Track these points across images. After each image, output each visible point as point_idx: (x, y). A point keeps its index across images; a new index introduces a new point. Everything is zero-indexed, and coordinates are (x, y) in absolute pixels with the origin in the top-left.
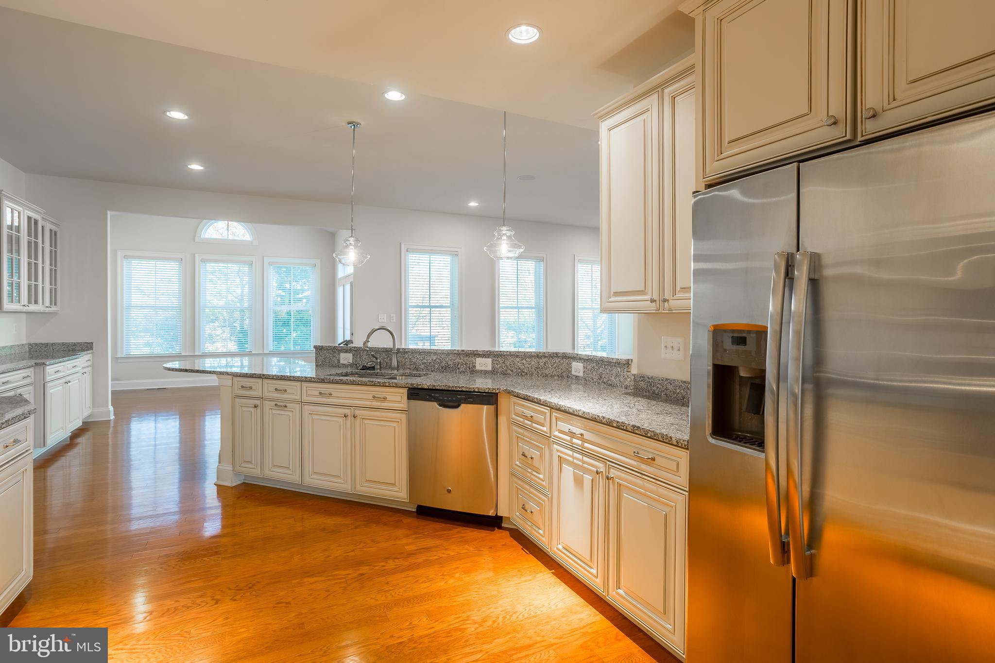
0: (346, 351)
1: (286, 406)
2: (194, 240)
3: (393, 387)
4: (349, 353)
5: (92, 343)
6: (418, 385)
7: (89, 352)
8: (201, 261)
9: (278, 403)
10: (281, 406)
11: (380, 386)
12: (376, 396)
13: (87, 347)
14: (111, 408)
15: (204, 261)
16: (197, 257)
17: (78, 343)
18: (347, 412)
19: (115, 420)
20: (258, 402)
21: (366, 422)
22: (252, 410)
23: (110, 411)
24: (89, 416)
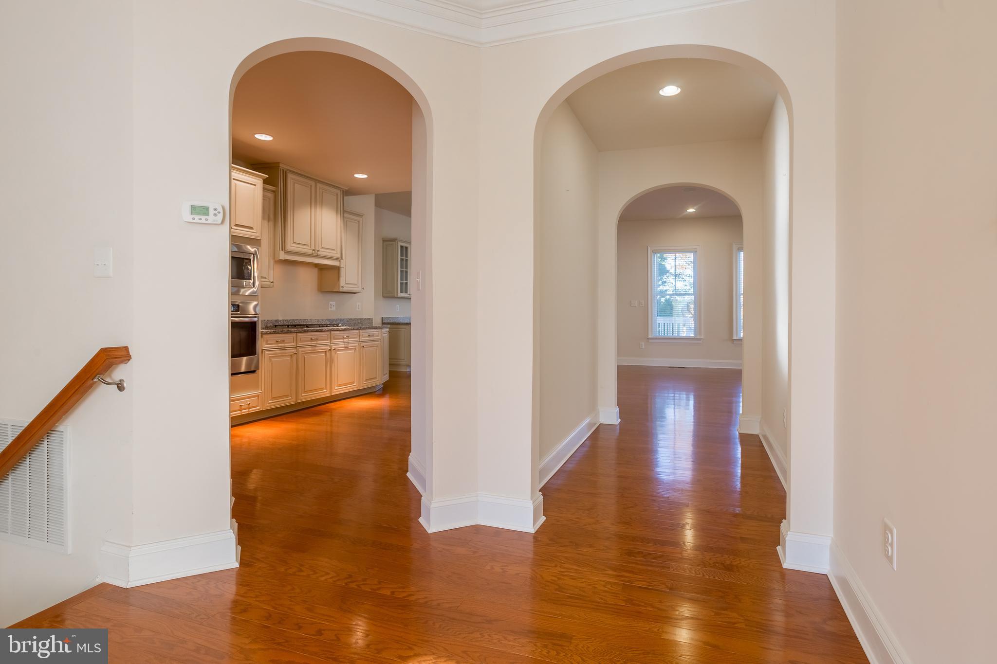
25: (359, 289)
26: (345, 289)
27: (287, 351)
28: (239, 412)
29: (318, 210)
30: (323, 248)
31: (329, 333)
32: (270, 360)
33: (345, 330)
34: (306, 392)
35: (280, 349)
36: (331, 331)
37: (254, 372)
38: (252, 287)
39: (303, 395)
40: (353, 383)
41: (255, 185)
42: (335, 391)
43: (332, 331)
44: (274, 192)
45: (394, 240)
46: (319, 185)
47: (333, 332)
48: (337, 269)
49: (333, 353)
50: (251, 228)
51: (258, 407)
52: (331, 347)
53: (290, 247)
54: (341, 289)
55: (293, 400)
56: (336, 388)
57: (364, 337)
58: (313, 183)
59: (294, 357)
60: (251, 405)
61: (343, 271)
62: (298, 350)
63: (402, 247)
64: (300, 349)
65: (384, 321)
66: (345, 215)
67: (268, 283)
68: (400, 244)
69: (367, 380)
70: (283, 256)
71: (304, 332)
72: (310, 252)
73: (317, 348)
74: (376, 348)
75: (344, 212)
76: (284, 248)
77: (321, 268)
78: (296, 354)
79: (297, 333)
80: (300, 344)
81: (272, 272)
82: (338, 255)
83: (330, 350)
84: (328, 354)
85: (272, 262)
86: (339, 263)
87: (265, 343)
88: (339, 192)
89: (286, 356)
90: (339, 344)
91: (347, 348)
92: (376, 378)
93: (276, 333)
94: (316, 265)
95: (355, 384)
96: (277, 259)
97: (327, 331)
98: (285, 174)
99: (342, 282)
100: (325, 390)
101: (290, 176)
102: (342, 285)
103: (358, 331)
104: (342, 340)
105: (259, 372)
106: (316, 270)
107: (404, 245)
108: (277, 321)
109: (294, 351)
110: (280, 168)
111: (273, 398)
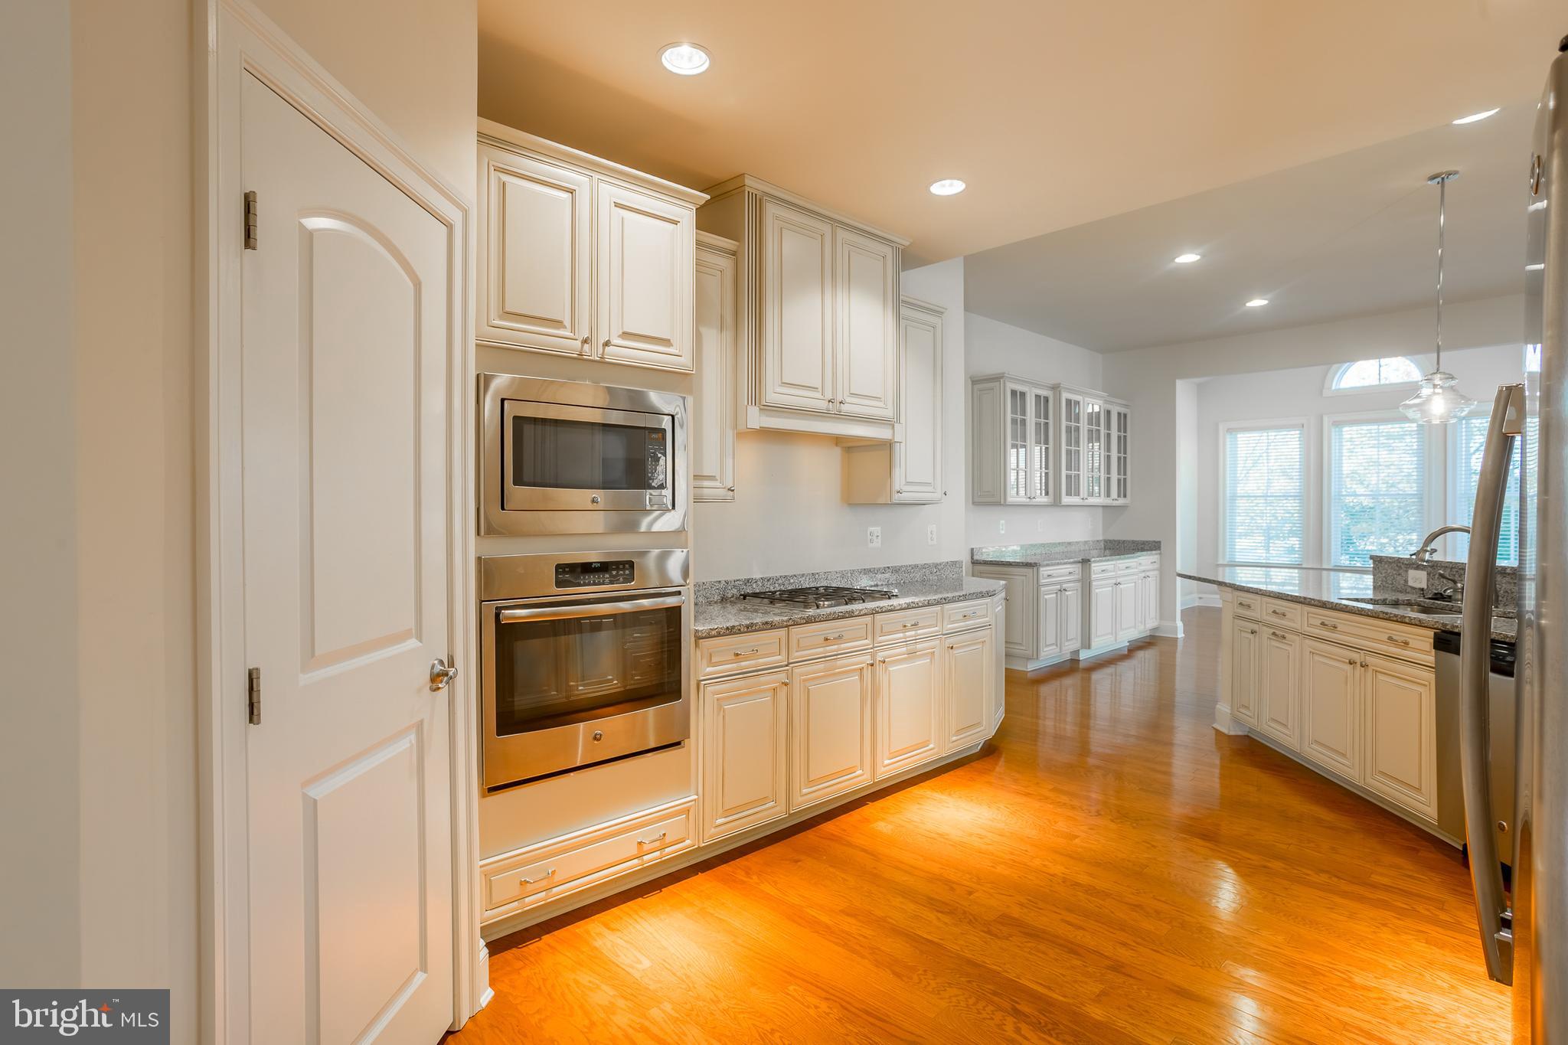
0: (1418, 567)
1: (1284, 637)
2: (1321, 393)
3: (1416, 625)
4: (1422, 570)
5: (1160, 542)
6: (1453, 627)
7: (1154, 552)
8: (1333, 424)
9: (1277, 632)
10: (1278, 636)
11: (1397, 621)
12: (1394, 637)
13: (1153, 546)
14: (1180, 624)
15: (1338, 424)
16: (1326, 419)
17: (1147, 542)
18: (1355, 656)
19: (1185, 638)
20: (1255, 627)
21: (1381, 677)
22: (1251, 636)
23: (1177, 627)
24: (1156, 629)
25: (938, 495)
26: (906, 497)
27: (762, 679)
28: (636, 861)
29: (839, 294)
30: (853, 394)
31: (868, 619)
32: (720, 707)
33: (909, 607)
34: (810, 782)
35: (744, 674)
36: (874, 612)
37: (678, 743)
38: (669, 510)
39: (805, 791)
40: (925, 744)
41: (675, 223)
42: (883, 769)
43: (878, 612)
44: (734, 253)
45: (997, 378)
46: (842, 234)
47: (878, 617)
48: (886, 447)
49: (879, 668)
50: (666, 342)
51: (688, 842)
52: (873, 656)
53: (774, 394)
54: (896, 498)
55: (778, 808)
56: (887, 762)
57: (954, 622)
58: (826, 229)
59: (782, 693)
60: (669, 839)
61: (899, 451)
62: (790, 675)
63: (1014, 393)
64: (796, 671)
65: (976, 558)
66: (904, 311)
67: (722, 492)
68: (1011, 386)
69: (958, 732)
70: (756, 419)
71: (807, 623)
72: (822, 405)
73: (839, 663)
74: (980, 646)
75: (900, 304)
76: (756, 397)
77: (849, 446)
78: (786, 684)
79: (787, 626)
80: (796, 655)
81: (729, 462)
82: (888, 413)
83: (872, 665)
84: (867, 673)
85: (730, 434)
86: (891, 431)
87: (705, 662)
88: (888, 251)
89: (761, 691)
90: (893, 642)
91: (912, 654)
92: (979, 724)
93: (735, 633)
94: (838, 440)
95: (931, 746)
96: (741, 427)
97: (865, 614)
98: (758, 203)
99: (899, 480)
100: (859, 772)
101: (771, 210)
102: (897, 487)
103: (938, 608)
104: (901, 635)
105: (691, 743)
106: (837, 452)
107: (1019, 388)
108: (748, 581)
109: (782, 677)
110: (747, 189)
111: (727, 813)
